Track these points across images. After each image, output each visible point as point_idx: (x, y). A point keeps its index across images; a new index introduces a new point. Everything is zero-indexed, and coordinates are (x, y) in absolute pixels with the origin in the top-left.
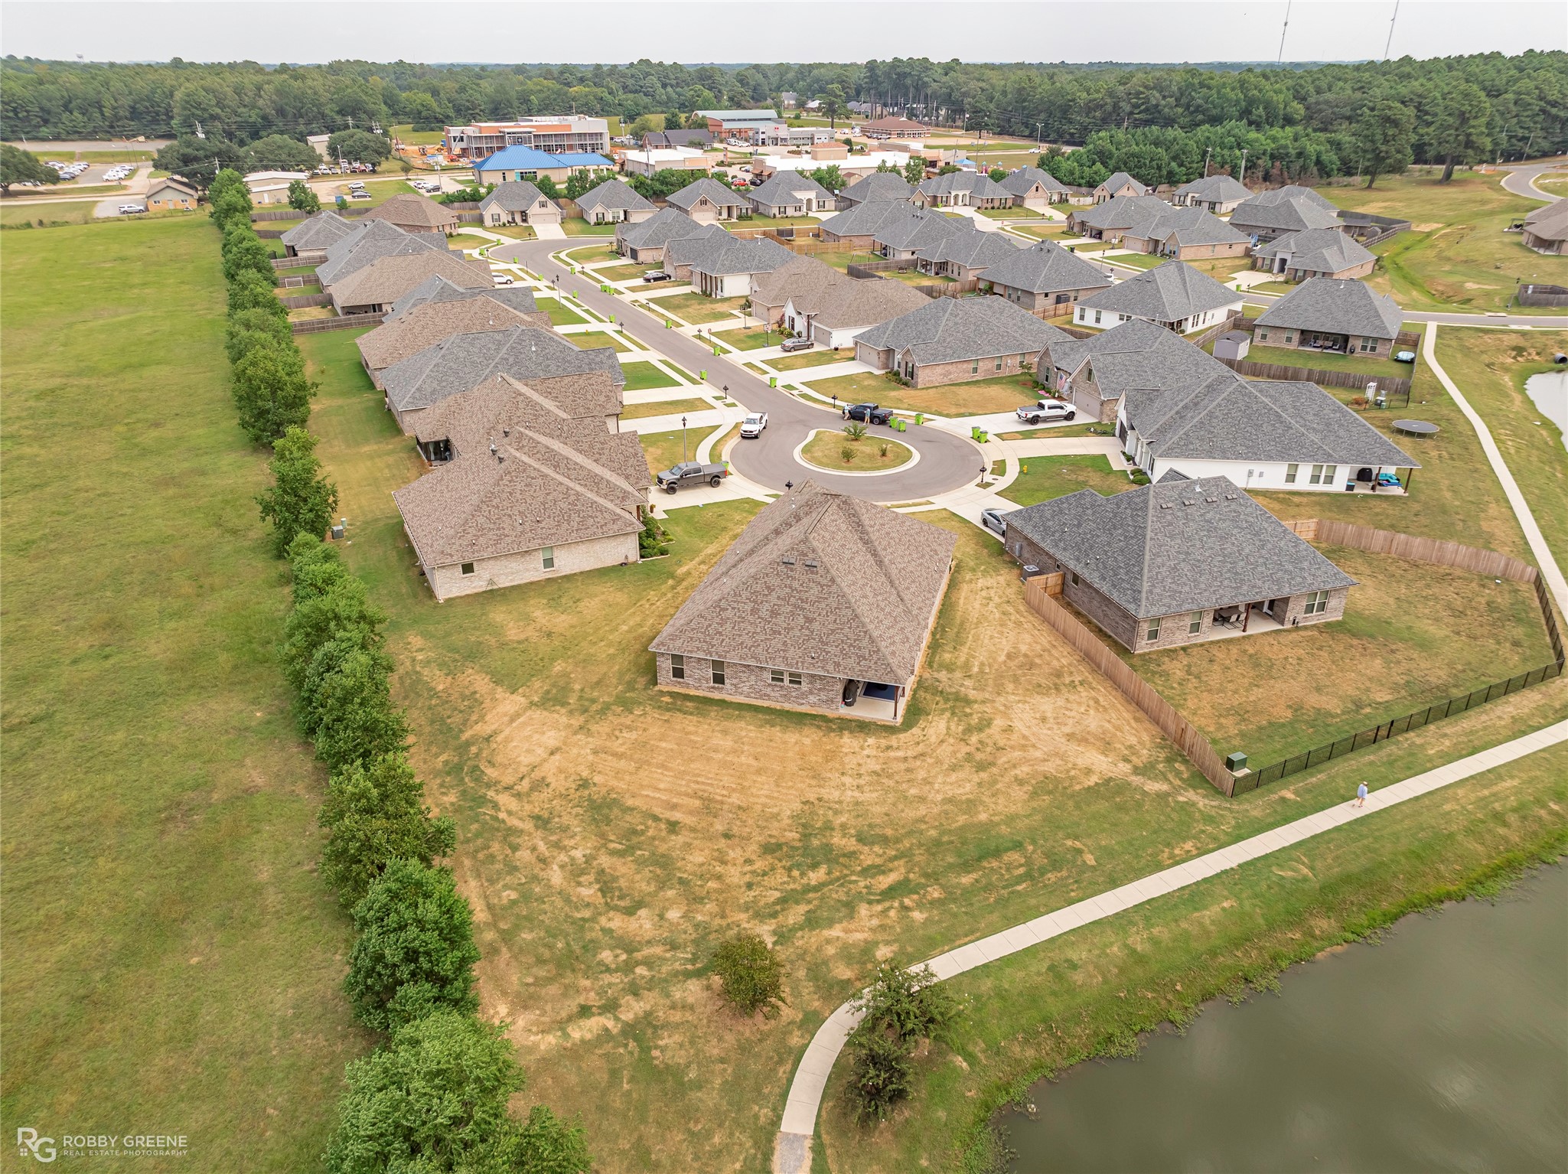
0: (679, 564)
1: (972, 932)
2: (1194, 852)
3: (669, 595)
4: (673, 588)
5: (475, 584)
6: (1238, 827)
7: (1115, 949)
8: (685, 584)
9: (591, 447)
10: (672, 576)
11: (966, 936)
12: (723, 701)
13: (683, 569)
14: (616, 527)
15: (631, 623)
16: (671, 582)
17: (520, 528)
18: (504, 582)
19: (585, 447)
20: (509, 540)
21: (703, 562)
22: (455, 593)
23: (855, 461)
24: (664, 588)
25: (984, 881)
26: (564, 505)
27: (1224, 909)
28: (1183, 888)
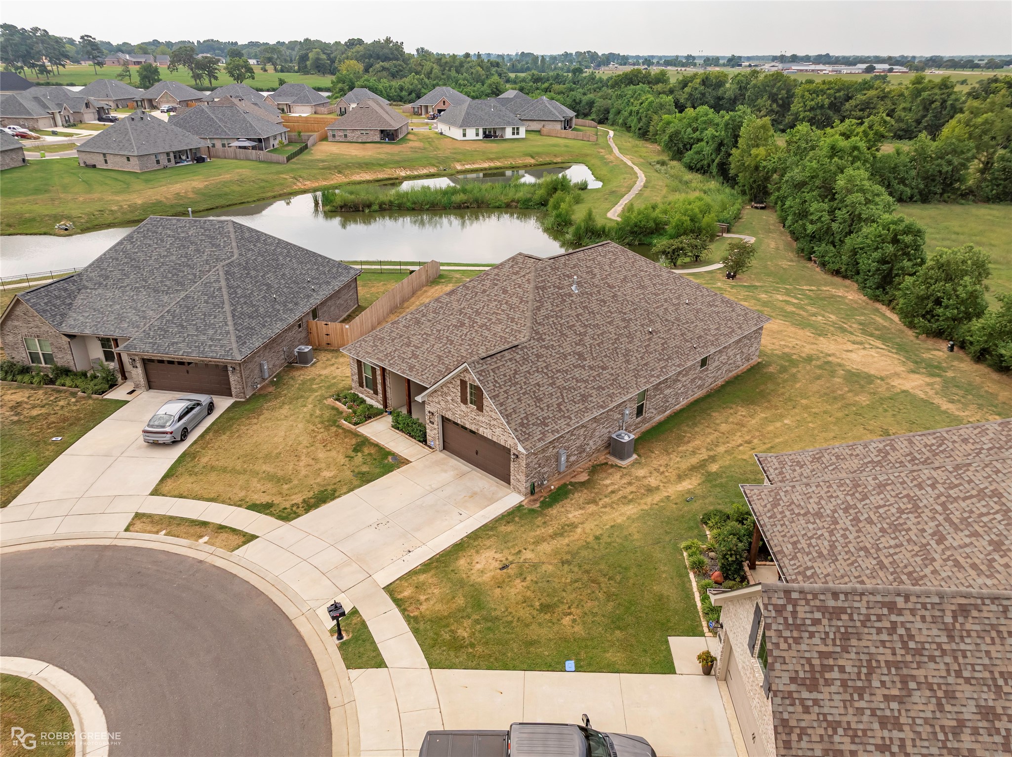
0: (689, 498)
3: (721, 449)
4: (713, 459)
8: (694, 461)
10: (710, 478)
13: (687, 485)
15: (778, 424)
16: (714, 468)
21: (650, 490)
24: (727, 461)
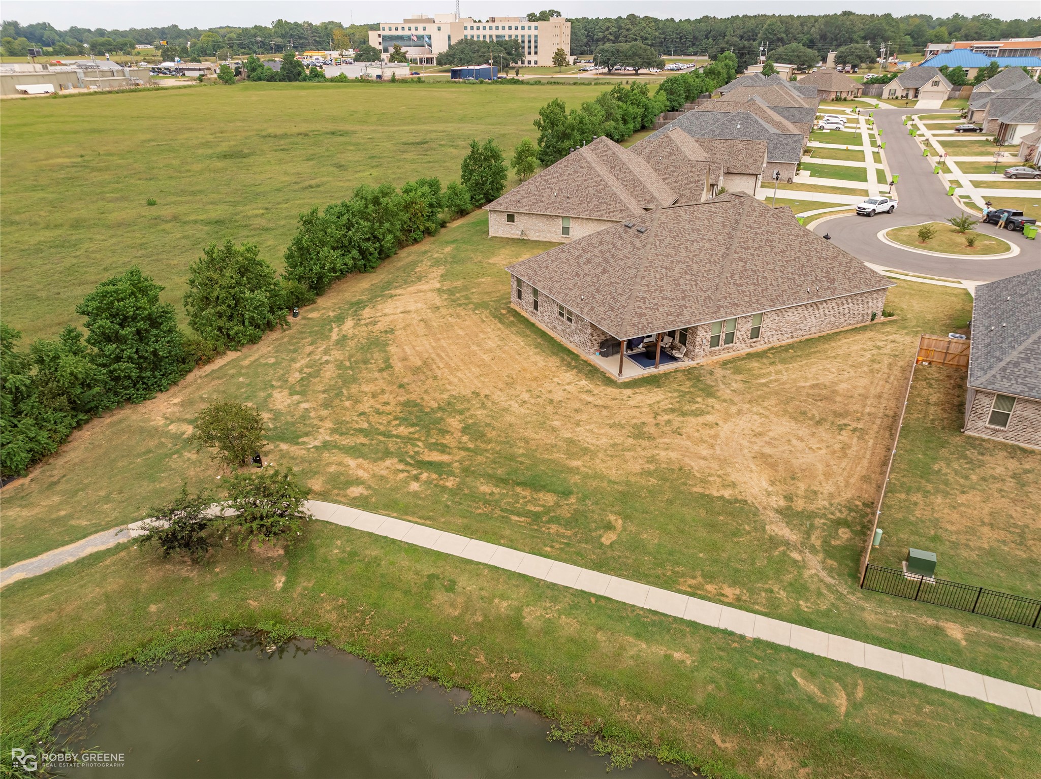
1: (429, 518)
2: (730, 600)
5: (512, 231)
6: (827, 614)
7: (505, 604)
9: (666, 168)
11: (419, 518)
12: (533, 325)
14: (620, 215)
17: (553, 199)
18: (533, 236)
19: (662, 167)
20: (541, 205)
22: (500, 234)
23: (933, 242)
25: (497, 497)
26: (592, 191)
27: (668, 657)
28: (655, 613)
